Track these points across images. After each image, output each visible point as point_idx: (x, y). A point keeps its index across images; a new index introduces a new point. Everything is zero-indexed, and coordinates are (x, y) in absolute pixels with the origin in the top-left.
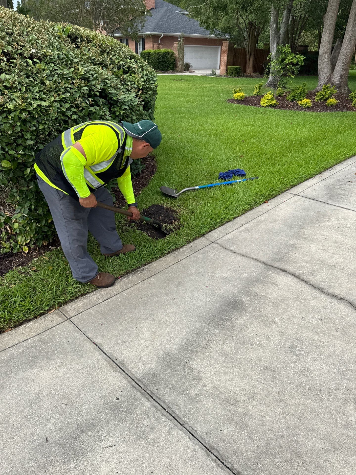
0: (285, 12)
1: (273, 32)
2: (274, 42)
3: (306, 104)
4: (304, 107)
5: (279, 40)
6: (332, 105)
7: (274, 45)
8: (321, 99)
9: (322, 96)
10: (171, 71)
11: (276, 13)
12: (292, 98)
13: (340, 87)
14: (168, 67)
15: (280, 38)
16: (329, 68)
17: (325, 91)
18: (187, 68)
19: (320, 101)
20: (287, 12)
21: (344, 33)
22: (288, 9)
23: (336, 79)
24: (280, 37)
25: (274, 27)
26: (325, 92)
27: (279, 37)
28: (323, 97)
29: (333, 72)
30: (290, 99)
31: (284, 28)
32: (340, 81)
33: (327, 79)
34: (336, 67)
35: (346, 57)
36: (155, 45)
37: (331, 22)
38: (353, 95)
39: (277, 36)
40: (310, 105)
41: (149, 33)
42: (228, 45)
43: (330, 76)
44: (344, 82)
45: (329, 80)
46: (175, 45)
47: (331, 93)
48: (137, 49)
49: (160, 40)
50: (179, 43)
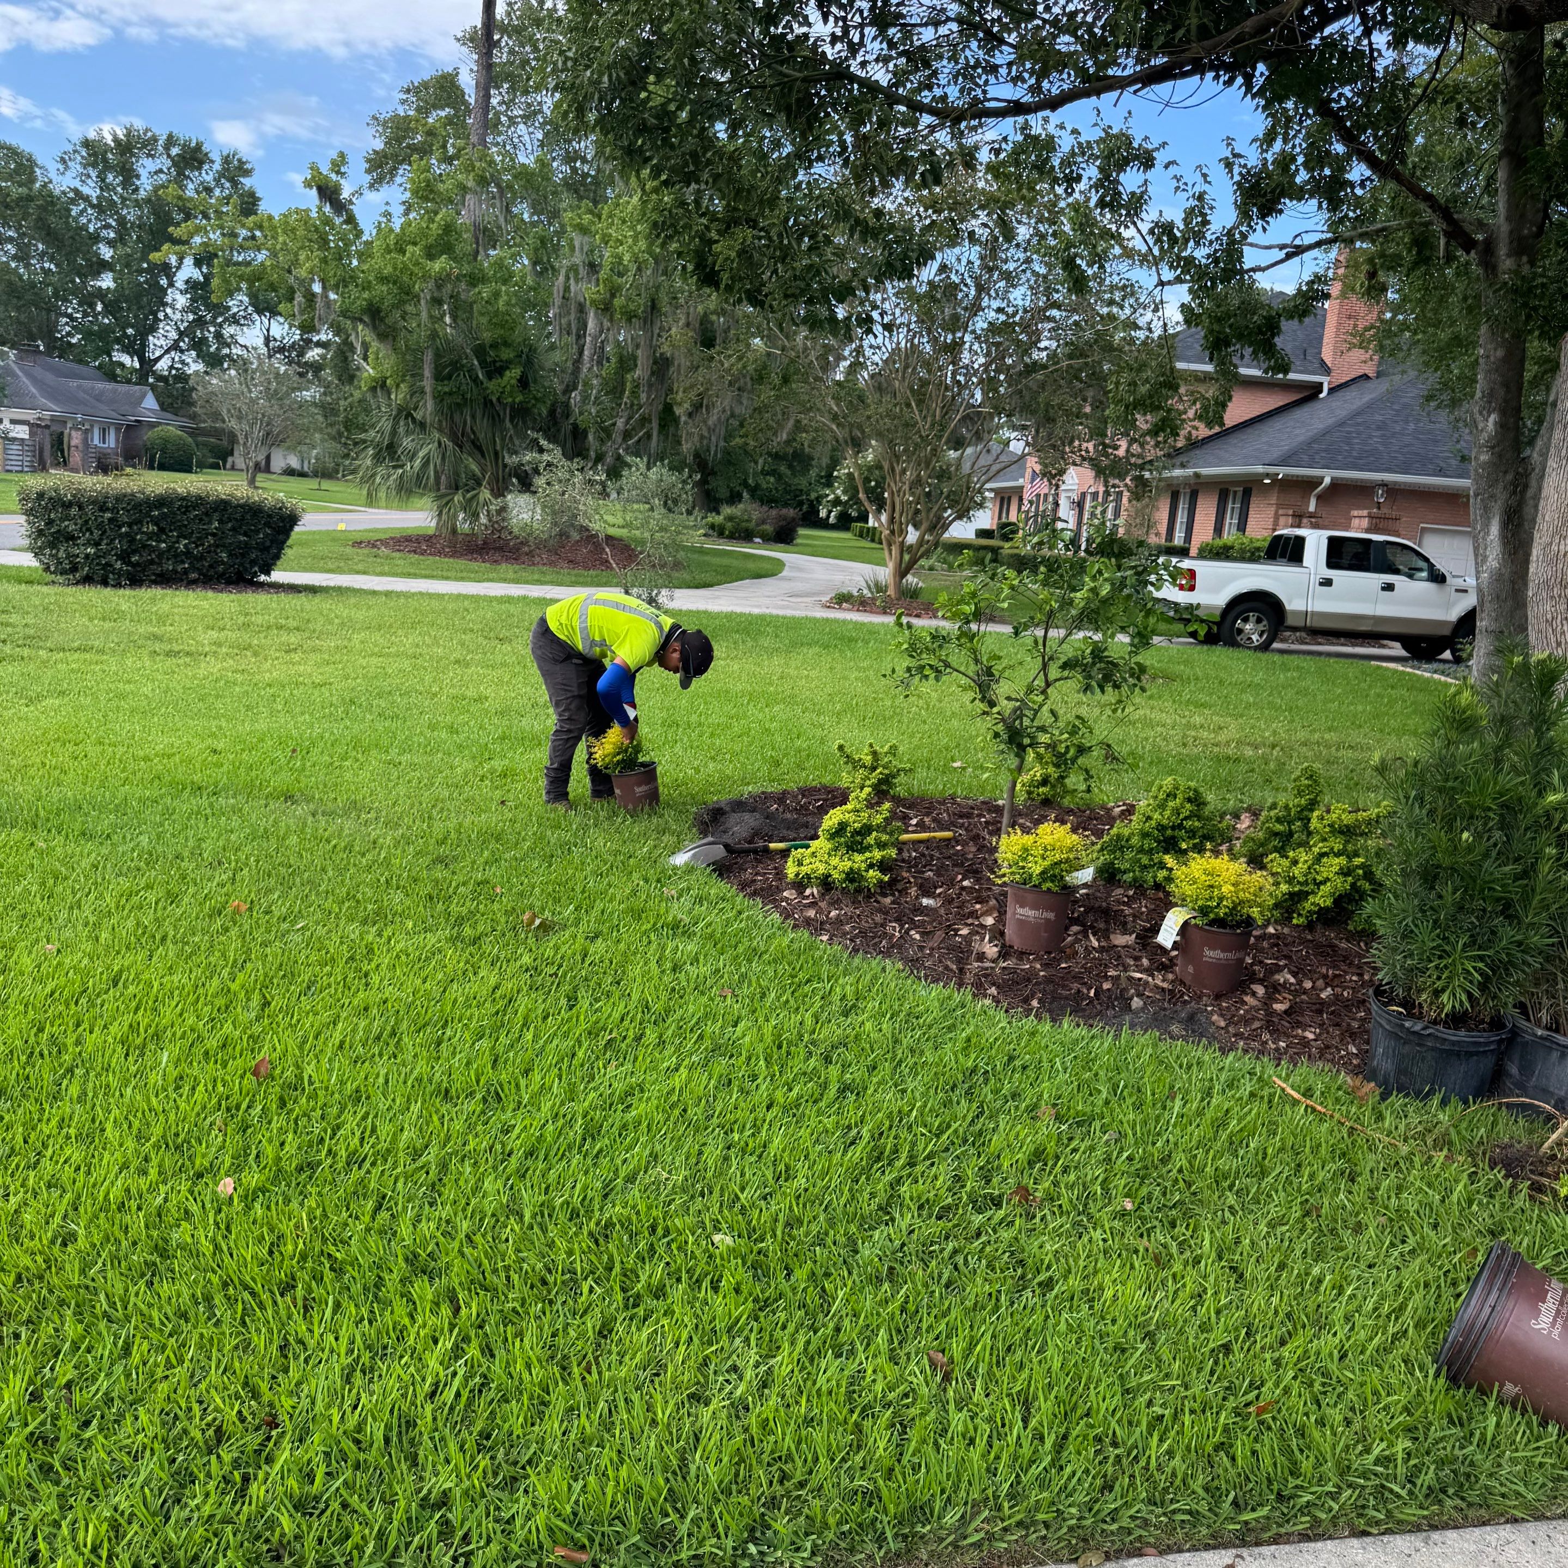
41: (1260, 469)
46: (1355, 523)
48: (1218, 530)
49: (1319, 497)
50: (1370, 516)
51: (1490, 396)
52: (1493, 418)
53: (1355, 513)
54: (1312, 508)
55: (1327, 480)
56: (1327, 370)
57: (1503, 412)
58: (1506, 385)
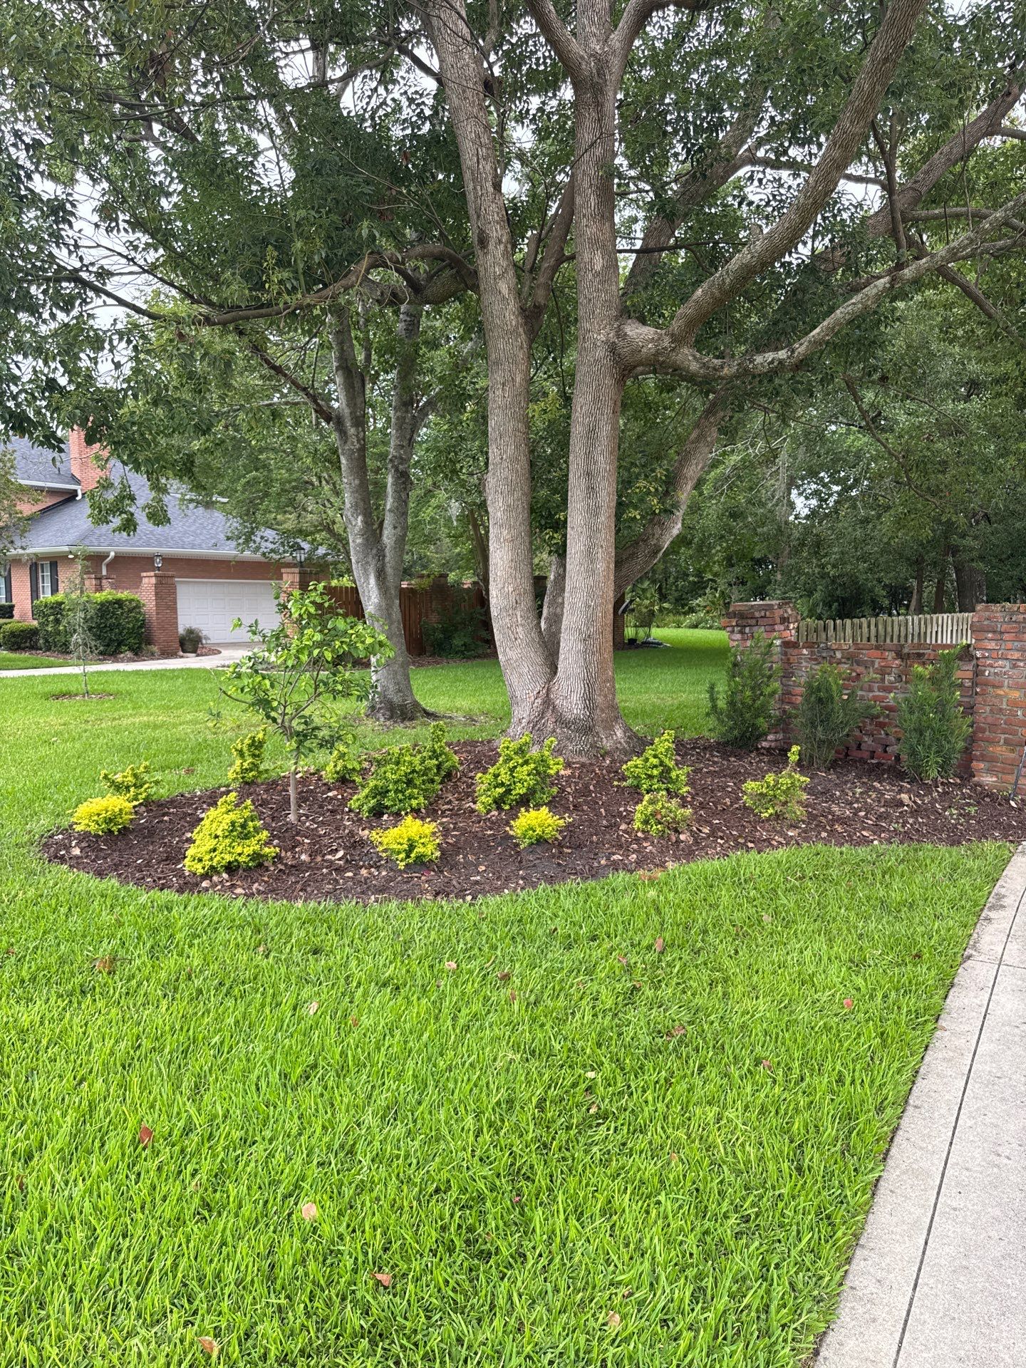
0: (390, 480)
1: (359, 541)
2: (366, 570)
3: (412, 847)
4: (402, 866)
5: (383, 565)
6: (541, 841)
7: (367, 579)
8: (498, 802)
9: (500, 790)
10: (129, 654)
11: (357, 482)
12: (373, 802)
13: (590, 729)
14: (120, 644)
15: (387, 559)
16: (539, 660)
17: (511, 765)
18: (191, 643)
19: (499, 808)
20: (396, 479)
21: (565, 536)
22: (397, 470)
23: (570, 698)
24: (384, 556)
25: (359, 523)
26: (512, 770)
27: (381, 556)
28: (508, 792)
29: (555, 673)
30: (365, 807)
31: (395, 528)
32: (586, 707)
33: (539, 701)
34: (561, 657)
35: (590, 621)
36: (87, 583)
37: (510, 501)
38: (636, 766)
39: (374, 551)
40: (429, 849)
41: (66, 549)
42: (297, 579)
43: (548, 690)
44: (602, 711)
45: (544, 702)
46: (145, 581)
47: (538, 773)
48: (35, 593)
49: (108, 565)
50: (156, 576)
51: (355, 506)
52: (360, 518)
53: (144, 574)
54: (104, 573)
55: (112, 554)
56: (78, 482)
57: (365, 516)
58: (363, 500)
